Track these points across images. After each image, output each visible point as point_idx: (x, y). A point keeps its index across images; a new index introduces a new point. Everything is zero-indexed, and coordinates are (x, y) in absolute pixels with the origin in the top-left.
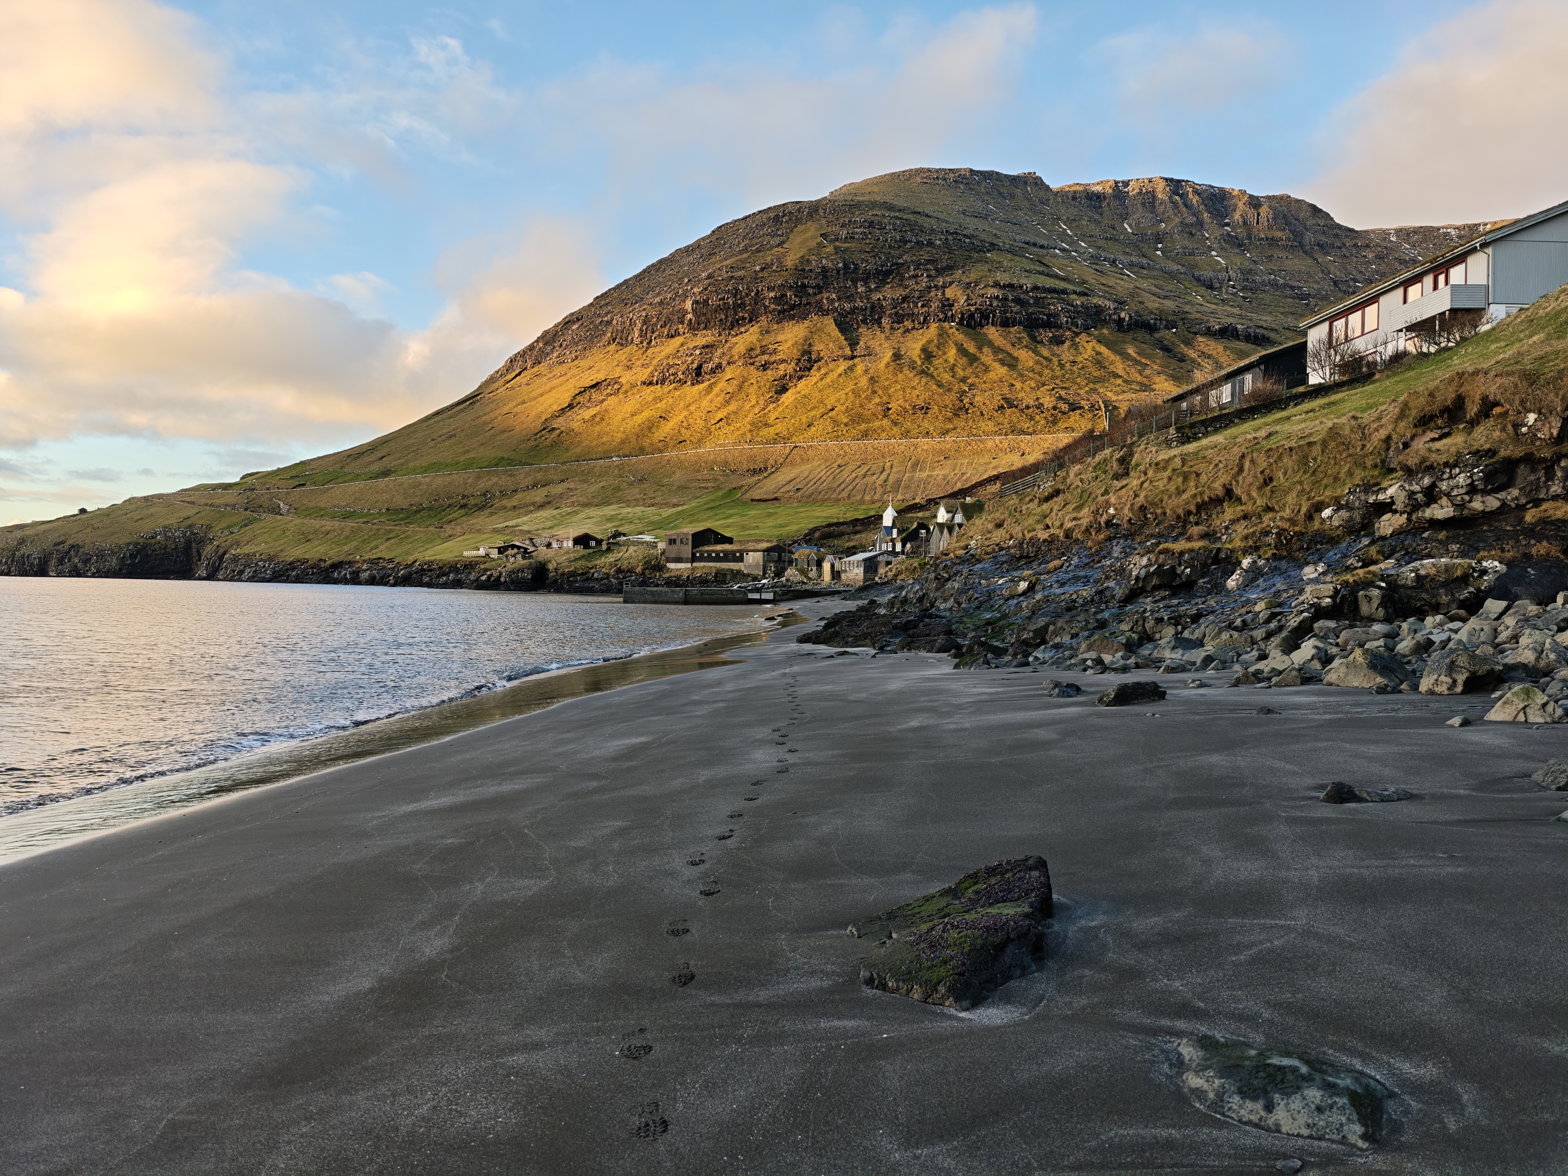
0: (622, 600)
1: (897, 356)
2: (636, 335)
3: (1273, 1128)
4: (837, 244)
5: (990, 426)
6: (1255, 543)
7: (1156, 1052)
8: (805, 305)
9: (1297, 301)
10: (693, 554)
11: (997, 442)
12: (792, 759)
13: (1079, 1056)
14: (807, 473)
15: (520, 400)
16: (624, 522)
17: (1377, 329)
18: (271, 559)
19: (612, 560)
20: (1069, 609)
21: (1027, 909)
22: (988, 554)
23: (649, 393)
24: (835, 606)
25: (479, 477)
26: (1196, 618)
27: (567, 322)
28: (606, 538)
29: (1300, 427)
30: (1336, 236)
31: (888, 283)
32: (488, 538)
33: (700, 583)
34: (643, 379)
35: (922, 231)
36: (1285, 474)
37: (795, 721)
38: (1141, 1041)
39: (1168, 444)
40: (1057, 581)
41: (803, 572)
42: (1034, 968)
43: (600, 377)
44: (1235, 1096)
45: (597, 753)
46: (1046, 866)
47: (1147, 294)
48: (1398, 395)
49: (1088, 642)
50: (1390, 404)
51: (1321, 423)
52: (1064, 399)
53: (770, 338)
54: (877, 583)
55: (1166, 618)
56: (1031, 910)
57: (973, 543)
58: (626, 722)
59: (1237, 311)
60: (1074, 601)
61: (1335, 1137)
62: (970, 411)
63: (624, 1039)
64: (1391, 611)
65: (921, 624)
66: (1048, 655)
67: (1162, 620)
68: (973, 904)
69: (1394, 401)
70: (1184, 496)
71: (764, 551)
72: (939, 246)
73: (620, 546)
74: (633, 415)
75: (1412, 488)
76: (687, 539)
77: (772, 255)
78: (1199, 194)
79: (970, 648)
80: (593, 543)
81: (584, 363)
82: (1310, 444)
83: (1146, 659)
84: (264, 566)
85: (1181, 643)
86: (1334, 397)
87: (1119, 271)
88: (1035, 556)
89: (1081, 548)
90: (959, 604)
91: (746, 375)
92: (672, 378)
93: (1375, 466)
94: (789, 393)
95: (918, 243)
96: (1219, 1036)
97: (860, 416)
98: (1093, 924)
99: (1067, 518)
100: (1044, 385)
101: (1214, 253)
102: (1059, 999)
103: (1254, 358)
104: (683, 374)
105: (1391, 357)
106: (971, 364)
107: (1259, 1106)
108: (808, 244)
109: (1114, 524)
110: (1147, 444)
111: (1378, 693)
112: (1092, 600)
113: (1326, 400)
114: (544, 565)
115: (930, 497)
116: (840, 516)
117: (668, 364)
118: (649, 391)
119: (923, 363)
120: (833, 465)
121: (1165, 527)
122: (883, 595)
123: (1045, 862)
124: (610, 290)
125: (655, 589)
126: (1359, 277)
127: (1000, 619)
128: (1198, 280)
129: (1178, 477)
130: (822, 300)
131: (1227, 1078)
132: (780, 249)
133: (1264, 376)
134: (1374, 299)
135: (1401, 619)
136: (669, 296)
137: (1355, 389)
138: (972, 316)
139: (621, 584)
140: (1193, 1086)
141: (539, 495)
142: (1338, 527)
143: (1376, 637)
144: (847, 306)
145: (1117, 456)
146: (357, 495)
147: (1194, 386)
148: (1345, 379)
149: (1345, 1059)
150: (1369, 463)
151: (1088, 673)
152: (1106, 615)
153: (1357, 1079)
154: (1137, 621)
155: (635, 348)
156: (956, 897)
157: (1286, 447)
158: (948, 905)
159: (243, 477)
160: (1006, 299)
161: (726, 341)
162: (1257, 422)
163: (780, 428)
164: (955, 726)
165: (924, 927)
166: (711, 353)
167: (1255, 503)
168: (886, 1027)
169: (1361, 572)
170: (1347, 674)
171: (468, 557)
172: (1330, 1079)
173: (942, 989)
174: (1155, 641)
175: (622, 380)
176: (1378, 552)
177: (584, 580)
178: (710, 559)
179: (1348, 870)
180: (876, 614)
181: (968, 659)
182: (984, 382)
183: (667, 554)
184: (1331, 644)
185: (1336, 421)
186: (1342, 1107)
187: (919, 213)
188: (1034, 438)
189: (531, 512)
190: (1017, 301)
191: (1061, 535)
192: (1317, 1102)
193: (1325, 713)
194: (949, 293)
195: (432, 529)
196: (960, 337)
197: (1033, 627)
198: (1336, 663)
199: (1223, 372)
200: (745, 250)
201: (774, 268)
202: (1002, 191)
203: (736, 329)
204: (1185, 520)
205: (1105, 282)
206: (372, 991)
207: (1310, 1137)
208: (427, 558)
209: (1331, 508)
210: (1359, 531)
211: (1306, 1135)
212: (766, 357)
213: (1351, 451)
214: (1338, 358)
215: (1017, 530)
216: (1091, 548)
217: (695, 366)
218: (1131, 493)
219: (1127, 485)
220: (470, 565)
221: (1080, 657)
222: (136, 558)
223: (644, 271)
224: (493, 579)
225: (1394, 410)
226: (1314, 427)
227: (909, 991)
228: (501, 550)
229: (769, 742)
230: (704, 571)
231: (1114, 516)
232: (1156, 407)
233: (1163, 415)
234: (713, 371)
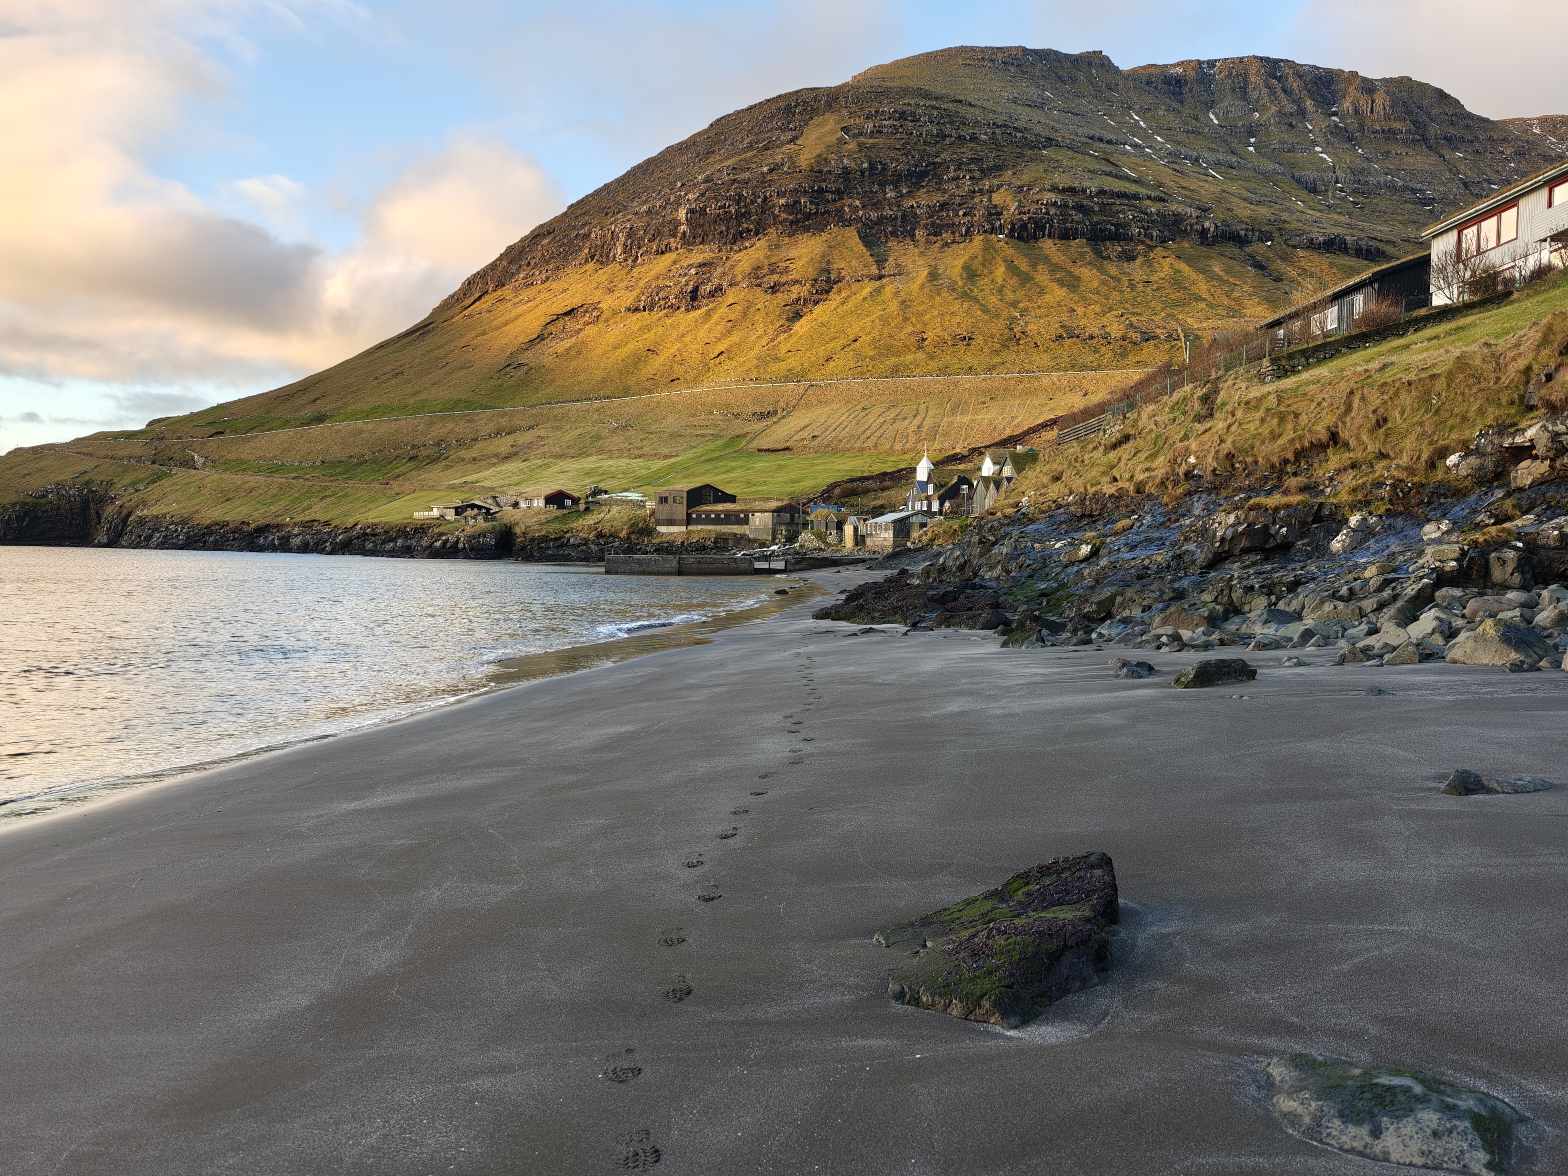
0: (603, 570)
1: (933, 276)
2: (619, 250)
3: (1381, 1156)
4: (862, 139)
5: (1044, 359)
6: (1366, 496)
7: (1242, 1072)
8: (823, 214)
9: (1419, 207)
10: (689, 515)
11: (1054, 379)
12: (807, 748)
13: (1149, 1077)
14: (825, 418)
15: (480, 331)
16: (605, 476)
17: (1516, 239)
18: (184, 522)
19: (592, 522)
20: (1140, 578)
21: (1088, 913)
22: (1043, 512)
23: (635, 320)
24: (857, 577)
25: (431, 423)
26: (1294, 586)
27: (537, 235)
28: (584, 496)
29: (1420, 357)
30: (1468, 127)
31: (923, 187)
32: (443, 497)
33: (697, 550)
34: (628, 305)
35: (965, 124)
36: (1402, 413)
37: (811, 707)
38: (1223, 1061)
39: (1261, 378)
40: (1126, 545)
41: (820, 537)
42: (1096, 980)
43: (576, 301)
44: (1335, 1120)
45: (575, 743)
46: (1111, 864)
47: (1236, 199)
48: (1540, 316)
49: (1163, 615)
50: (1531, 328)
51: (1447, 351)
52: (1135, 328)
53: (782, 254)
54: (909, 550)
55: (1257, 586)
56: (1092, 914)
57: (1025, 499)
58: (608, 709)
59: (1345, 219)
60: (1147, 568)
61: (1455, 1166)
62: (1021, 342)
63: (609, 1061)
64: (1529, 577)
65: (962, 596)
66: (1114, 632)
67: (1252, 588)
68: (1023, 908)
69: (1535, 324)
70: (1280, 442)
71: (773, 511)
72: (985, 142)
73: (601, 505)
74: (615, 348)
75: (1556, 429)
76: (681, 498)
77: (783, 153)
78: (1300, 77)
79: (1021, 624)
80: (568, 502)
81: (556, 286)
82: (1433, 377)
83: (1233, 634)
84: (176, 530)
85: (1275, 615)
86: (1462, 322)
87: (1203, 171)
88: (1100, 514)
89: (1155, 505)
90: (1008, 572)
91: (751, 299)
92: (662, 302)
93: (1512, 403)
94: (803, 320)
95: (959, 137)
96: (1317, 1054)
97: (889, 348)
98: (1167, 930)
99: (1138, 469)
100: (1111, 309)
101: (1318, 149)
102: (1125, 1015)
103: (1365, 275)
104: (675, 298)
105: (1532, 273)
106: (1022, 285)
107: (1364, 1131)
108: (826, 140)
109: (1194, 476)
110: (1236, 378)
111: (1512, 671)
112: (1169, 567)
113: (1453, 325)
114: (510, 528)
115: (973, 446)
116: (865, 469)
117: (658, 286)
118: (634, 319)
119: (965, 284)
120: (857, 408)
121: (1257, 479)
122: (916, 563)
123: (1110, 859)
124: (587, 196)
125: (643, 556)
126: (1494, 177)
127: (1057, 589)
128: (1299, 182)
129: (1273, 418)
130: (842, 208)
131: (1326, 1100)
132: (792, 146)
133: (1378, 296)
134: (1512, 203)
135: (1542, 586)
136: (658, 203)
137: (1488, 311)
138: (1024, 226)
139: (602, 551)
140: (1285, 1109)
141: (503, 445)
142: (1467, 477)
143: (1511, 607)
144: (874, 215)
145: (1200, 393)
146: (286, 445)
147: (1293, 309)
148: (1476, 299)
149: (1468, 1080)
150: (1504, 400)
151: (1162, 650)
152: (1185, 583)
153: (1481, 1101)
154: (1222, 590)
155: (618, 267)
156: (1002, 900)
157: (1404, 380)
158: (993, 909)
159: (150, 424)
160: (1065, 206)
161: (727, 258)
162: (1369, 351)
163: (793, 362)
164: (1002, 711)
165: (965, 934)
166: (710, 272)
167: (1365, 449)
168: (920, 1047)
169: (1493, 530)
170: (1474, 650)
171: (419, 520)
172: (1449, 1100)
173: (986, 1004)
174: (1243, 614)
175: (602, 306)
176: (1514, 506)
177: (558, 547)
178: (708, 521)
179: (1473, 870)
180: (909, 584)
181: (1018, 636)
182: (1039, 307)
183: (657, 515)
184: (1456, 615)
185: (1464, 349)
186: (1463, 1131)
187: (960, 101)
188: (1099, 374)
189: (494, 465)
190: (1079, 208)
191: (1131, 488)
192: (1434, 1125)
193: (1448, 694)
194: (997, 198)
195: (376, 485)
196: (1010, 252)
197: (1096, 598)
198: (1462, 636)
199: (1329, 293)
200: (751, 147)
201: (785, 169)
202: (1061, 74)
203: (739, 243)
204: (1281, 470)
205: (1185, 185)
206: (309, 1008)
207: (1425, 1166)
208: (370, 521)
209: (1457, 454)
210: (1490, 482)
211: (1419, 1164)
212: (775, 277)
213: (1482, 385)
214: (1468, 274)
215: (1078, 484)
216: (1167, 505)
217: (690, 288)
218: (1216, 438)
219: (1210, 428)
220: (421, 529)
221: (1153, 632)
222: (23, 520)
223: (629, 173)
224: (449, 545)
225: (1535, 335)
226: (1438, 356)
227: (947, 1006)
228: (458, 511)
229: (782, 730)
230: (702, 536)
231: (1194, 466)
232: (1247, 334)
233: (1255, 344)
234: (712, 294)
